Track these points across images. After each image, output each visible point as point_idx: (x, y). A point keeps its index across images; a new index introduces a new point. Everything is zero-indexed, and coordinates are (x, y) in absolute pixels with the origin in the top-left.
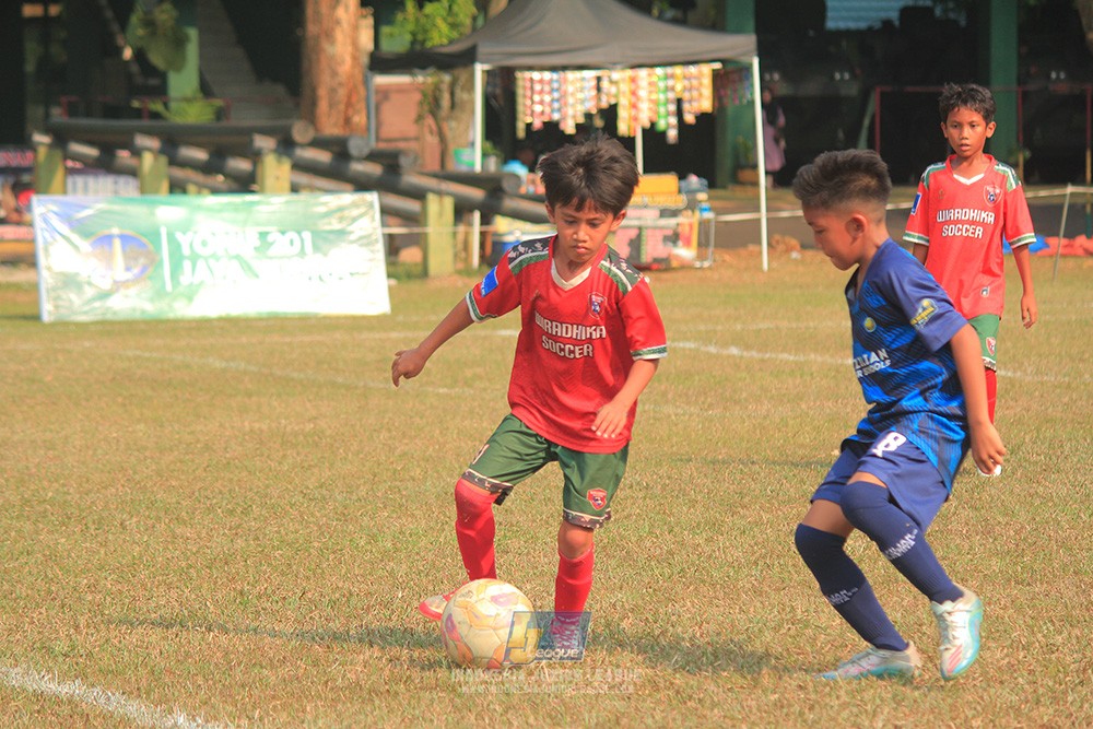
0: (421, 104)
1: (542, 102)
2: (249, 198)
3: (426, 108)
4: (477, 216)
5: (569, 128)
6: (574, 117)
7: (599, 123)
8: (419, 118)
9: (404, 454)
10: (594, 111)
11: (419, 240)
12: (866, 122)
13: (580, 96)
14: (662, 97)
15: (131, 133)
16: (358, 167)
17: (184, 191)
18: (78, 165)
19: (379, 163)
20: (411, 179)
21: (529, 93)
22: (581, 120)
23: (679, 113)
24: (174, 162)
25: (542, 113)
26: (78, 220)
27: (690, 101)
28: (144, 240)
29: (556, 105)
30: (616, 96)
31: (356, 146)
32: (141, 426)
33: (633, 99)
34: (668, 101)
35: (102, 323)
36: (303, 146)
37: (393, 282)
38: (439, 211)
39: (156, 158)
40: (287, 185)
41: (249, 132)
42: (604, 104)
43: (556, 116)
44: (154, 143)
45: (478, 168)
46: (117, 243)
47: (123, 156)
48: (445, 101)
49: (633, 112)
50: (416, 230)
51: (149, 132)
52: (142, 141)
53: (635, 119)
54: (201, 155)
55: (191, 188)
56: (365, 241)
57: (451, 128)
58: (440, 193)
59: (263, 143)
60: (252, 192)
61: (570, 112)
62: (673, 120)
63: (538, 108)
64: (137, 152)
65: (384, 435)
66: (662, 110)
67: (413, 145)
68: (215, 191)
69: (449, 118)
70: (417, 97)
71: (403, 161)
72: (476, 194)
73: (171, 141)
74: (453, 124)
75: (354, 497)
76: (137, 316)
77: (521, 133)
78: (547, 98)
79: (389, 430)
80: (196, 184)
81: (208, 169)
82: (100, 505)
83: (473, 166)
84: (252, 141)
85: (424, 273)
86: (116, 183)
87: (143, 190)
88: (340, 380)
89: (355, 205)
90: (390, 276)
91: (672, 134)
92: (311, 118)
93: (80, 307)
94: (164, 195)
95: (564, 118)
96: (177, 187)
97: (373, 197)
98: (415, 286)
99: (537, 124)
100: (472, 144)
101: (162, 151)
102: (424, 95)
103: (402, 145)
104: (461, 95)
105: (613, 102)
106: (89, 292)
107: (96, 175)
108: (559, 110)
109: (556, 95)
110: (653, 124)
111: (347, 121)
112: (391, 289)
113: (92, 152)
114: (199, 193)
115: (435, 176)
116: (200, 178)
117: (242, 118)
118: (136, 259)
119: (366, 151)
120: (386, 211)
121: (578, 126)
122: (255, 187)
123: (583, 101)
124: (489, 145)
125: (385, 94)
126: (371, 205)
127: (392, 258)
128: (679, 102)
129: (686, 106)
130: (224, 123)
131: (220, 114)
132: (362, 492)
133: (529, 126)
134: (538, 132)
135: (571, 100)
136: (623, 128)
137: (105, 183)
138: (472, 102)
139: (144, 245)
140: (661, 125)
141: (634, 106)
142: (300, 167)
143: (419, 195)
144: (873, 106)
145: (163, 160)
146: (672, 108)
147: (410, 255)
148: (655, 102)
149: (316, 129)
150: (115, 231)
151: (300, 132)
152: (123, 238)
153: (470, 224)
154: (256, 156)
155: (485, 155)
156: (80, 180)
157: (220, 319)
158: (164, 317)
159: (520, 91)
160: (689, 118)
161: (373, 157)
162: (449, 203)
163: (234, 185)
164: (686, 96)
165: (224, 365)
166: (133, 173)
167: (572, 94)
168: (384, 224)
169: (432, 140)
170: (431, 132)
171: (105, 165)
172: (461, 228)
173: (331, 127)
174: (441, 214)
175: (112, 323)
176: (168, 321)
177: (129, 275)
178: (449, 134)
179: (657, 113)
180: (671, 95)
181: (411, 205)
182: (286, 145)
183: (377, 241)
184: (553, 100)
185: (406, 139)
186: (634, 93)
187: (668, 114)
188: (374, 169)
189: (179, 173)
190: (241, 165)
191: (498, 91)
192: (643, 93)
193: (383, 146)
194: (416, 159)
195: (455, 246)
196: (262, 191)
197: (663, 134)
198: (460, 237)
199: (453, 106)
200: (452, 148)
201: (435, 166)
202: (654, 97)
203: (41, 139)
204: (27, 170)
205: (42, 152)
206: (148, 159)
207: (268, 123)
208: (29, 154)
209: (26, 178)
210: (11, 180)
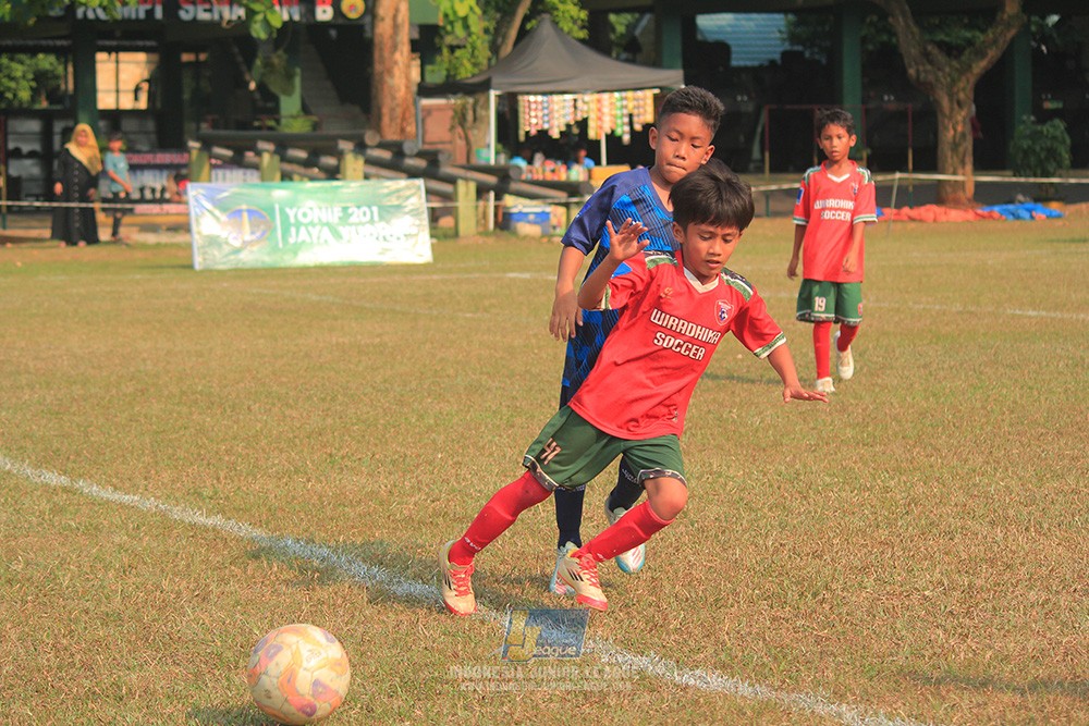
0: (453, 118)
1: (536, 117)
2: (335, 183)
3: (457, 120)
4: (492, 195)
5: (555, 134)
6: (559, 127)
7: (576, 131)
8: (452, 128)
9: (442, 360)
10: (572, 123)
11: (451, 212)
12: (759, 130)
13: (562, 112)
14: (619, 112)
15: (254, 140)
16: (410, 162)
17: (291, 179)
18: (219, 162)
19: (425, 159)
20: (447, 170)
21: (527, 110)
22: (564, 129)
23: (631, 123)
24: (284, 159)
25: (537, 124)
26: (219, 200)
27: (638, 115)
28: (264, 213)
29: (546, 119)
30: (587, 112)
31: (408, 148)
32: (262, 341)
33: (599, 114)
34: (623, 115)
35: (236, 270)
36: (372, 147)
37: (435, 241)
38: (465, 191)
39: (272, 157)
40: (361, 175)
41: (335, 138)
42: (579, 118)
43: (546, 126)
44: (270, 147)
45: (492, 162)
46: (245, 215)
47: (250, 155)
48: (470, 117)
49: (599, 123)
50: (449, 204)
51: (267, 139)
52: (262, 145)
53: (601, 128)
54: (302, 154)
55: (296, 177)
56: (415, 213)
57: (474, 134)
58: (466, 179)
59: (345, 146)
60: (337, 179)
61: (556, 123)
62: (627, 128)
63: (534, 121)
64: (259, 153)
65: (428, 345)
66: (619, 122)
67: (448, 147)
68: (312, 179)
69: (472, 128)
70: (451, 113)
71: (441, 158)
72: (492, 180)
73: (282, 145)
74: (475, 132)
75: (408, 389)
76: (259, 265)
77: (522, 138)
78: (540, 114)
79: (432, 343)
80: (300, 174)
81: (307, 164)
82: (234, 395)
83: (489, 160)
84: (337, 144)
85: (456, 234)
86: (245, 174)
87: (263, 179)
88: (398, 308)
89: (408, 187)
90: (432, 236)
91: (626, 138)
92: (378, 129)
93: (220, 260)
94: (277, 182)
95: (551, 127)
96: (286, 177)
97: (420, 182)
98: (450, 243)
99: (533, 132)
100: (488, 146)
101: (275, 152)
102: (455, 112)
103: (440, 147)
104: (480, 112)
105: (585, 116)
106: (226, 249)
107: (231, 169)
108: (548, 122)
109: (546, 111)
110: (613, 132)
111: (403, 130)
112: (433, 245)
113: (228, 153)
114: (301, 180)
115: (463, 167)
116: (301, 170)
117: (331, 129)
118: (258, 226)
119: (415, 151)
120: (429, 192)
121: (561, 133)
122: (339, 176)
123: (564, 116)
124: (500, 146)
125: (428, 111)
126: (419, 188)
127: (434, 224)
128: (631, 116)
129: (635, 119)
130: (318, 133)
131: (315, 126)
132: (414, 385)
133: (527, 133)
134: (534, 136)
135: (556, 115)
136: (592, 134)
137: (237, 175)
138: (488, 117)
139: (265, 217)
140: (619, 132)
141: (600, 119)
142: (370, 162)
143: (452, 180)
144: (764, 118)
145: (277, 158)
146: (626, 120)
147: (446, 222)
148: (615, 116)
149: (381, 136)
150: (244, 207)
151: (370, 138)
152: (250, 212)
153: (487, 200)
154: (340, 155)
155: (497, 153)
156: (220, 173)
157: (316, 267)
158: (278, 266)
159: (521, 109)
160: (638, 127)
161: (420, 155)
162: (472, 187)
163: (326, 175)
164: (635, 112)
165: (318, 298)
166: (256, 167)
167: (557, 111)
168: (428, 201)
169: (461, 143)
170: (460, 137)
171: (237, 162)
172: (481, 203)
173: (391, 135)
174: (467, 193)
175: (242, 270)
176: (280, 269)
177: (254, 237)
178: (472, 139)
179: (615, 123)
180: (625, 112)
181: (447, 188)
182: (361, 147)
183: (423, 212)
184: (544, 115)
185: (443, 143)
186: (599, 110)
187: (624, 124)
188: (421, 163)
189: (287, 167)
190: (330, 161)
191: (506, 109)
192: (606, 110)
193: (427, 147)
194: (450, 156)
195: (477, 216)
196: (344, 179)
197: (620, 138)
198: (481, 210)
199: (475, 119)
200: (474, 148)
201: (463, 161)
202: (613, 113)
203: (194, 145)
204: (185, 166)
205: (194, 154)
206: (266, 157)
207: (348, 132)
208: (186, 155)
209: (184, 171)
210: (174, 173)
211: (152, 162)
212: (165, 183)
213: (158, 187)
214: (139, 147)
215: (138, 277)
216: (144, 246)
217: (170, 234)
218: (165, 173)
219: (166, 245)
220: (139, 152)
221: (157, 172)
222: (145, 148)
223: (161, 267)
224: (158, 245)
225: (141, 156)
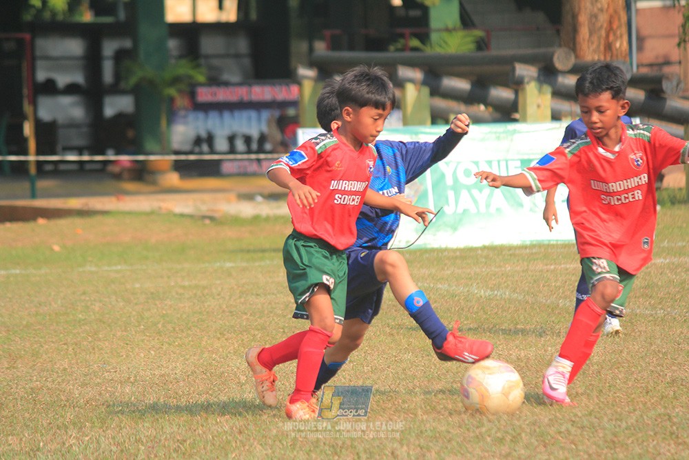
0: (682, 27)
2: (511, 127)
8: (681, 42)
15: (395, 64)
19: (641, 89)
20: (675, 103)
24: (435, 92)
32: (409, 356)
36: (564, 73)
39: (419, 91)
40: (549, 113)
41: (511, 61)
44: (418, 75)
51: (411, 64)
52: (404, 72)
54: (463, 85)
59: (525, 71)
60: (515, 120)
64: (400, 84)
67: (676, 69)
68: (477, 121)
70: (679, 20)
71: (666, 85)
73: (434, 73)
81: (469, 99)
84: (514, 69)
87: (406, 122)
92: (573, 46)
94: (426, 126)
96: (439, 118)
98: (679, 211)
101: (424, 83)
103: (664, 70)
111: (609, 47)
116: (462, 108)
117: (498, 50)
122: (517, 116)
130: (485, 53)
131: (481, 45)
142: (558, 94)
143: (683, 119)
145: (426, 91)
147: (674, 180)
149: (577, 57)
151: (562, 60)
154: (517, 85)
157: (484, 248)
158: (429, 246)
161: (636, 82)
163: (497, 115)
165: (489, 292)
173: (591, 53)
176: (433, 250)
181: (673, 130)
182: (548, 73)
185: (668, 64)
188: (636, 95)
189: (441, 103)
190: (502, 94)
193: (644, 71)
194: (679, 83)
196: (524, 119)
203: (306, 72)
204: (295, 104)
205: (308, 86)
206: (411, 92)
207: (529, 51)
208: (294, 89)
209: (291, 112)
210: (277, 113)
211: (246, 98)
212: (265, 128)
213: (255, 134)
214: (226, 77)
215: (229, 265)
216: (236, 221)
217: (274, 204)
218: (265, 114)
219: (268, 219)
220: (226, 84)
221: (253, 114)
222: (235, 79)
223: (263, 251)
224: (256, 219)
225: (231, 89)
